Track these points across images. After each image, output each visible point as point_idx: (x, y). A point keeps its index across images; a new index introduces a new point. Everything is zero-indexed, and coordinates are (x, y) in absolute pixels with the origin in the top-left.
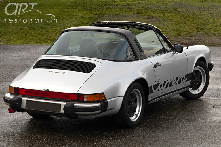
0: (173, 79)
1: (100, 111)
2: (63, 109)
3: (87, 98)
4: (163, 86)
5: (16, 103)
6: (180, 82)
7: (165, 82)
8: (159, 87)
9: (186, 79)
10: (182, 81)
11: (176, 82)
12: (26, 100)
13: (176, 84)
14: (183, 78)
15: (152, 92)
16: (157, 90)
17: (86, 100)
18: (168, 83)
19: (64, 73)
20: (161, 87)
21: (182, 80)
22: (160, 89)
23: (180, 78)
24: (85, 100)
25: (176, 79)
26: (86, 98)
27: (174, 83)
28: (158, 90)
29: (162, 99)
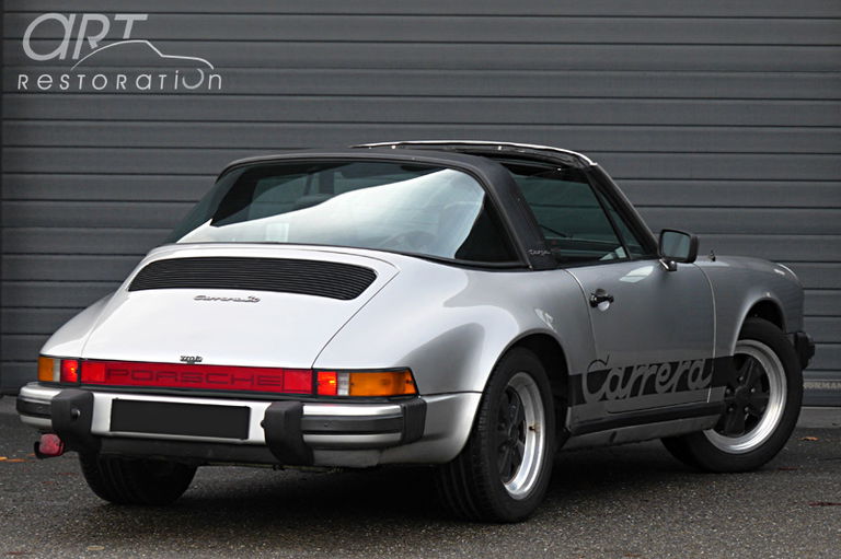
0: (659, 365)
1: (397, 436)
2: (262, 425)
3: (351, 384)
4: (623, 386)
5: (73, 411)
6: (683, 386)
7: (629, 370)
8: (606, 386)
9: (708, 379)
10: (690, 384)
11: (670, 378)
12: (113, 400)
13: (669, 390)
14: (697, 370)
15: (582, 401)
16: (599, 394)
17: (346, 393)
18: (641, 378)
19: (257, 300)
20: (613, 388)
21: (694, 379)
22: (610, 395)
23: (686, 366)
24: (343, 392)
25: (669, 368)
26: (347, 387)
27: (662, 384)
28: (604, 398)
29: (616, 440)
